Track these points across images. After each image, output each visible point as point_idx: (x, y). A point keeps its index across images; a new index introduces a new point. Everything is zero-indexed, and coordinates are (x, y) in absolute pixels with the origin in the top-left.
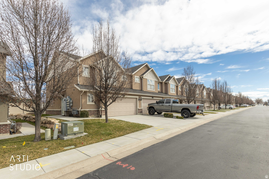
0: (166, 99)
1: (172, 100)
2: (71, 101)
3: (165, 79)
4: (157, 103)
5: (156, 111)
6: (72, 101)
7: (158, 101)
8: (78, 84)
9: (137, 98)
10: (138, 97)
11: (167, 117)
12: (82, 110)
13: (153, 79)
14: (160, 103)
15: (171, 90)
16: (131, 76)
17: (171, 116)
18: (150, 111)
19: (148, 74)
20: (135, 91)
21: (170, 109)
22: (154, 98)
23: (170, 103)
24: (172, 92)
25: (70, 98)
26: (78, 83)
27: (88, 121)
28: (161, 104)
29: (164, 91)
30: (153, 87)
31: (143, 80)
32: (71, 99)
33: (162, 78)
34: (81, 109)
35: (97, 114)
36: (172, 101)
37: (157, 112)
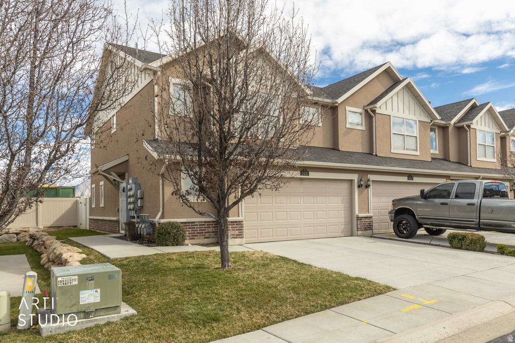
0: (457, 183)
1: (480, 185)
2: (139, 192)
3: (455, 115)
4: (424, 196)
5: (420, 226)
6: (143, 193)
7: (427, 189)
8: (156, 140)
9: (351, 181)
10: (355, 177)
11: (460, 248)
12: (162, 221)
13: (412, 117)
14: (435, 197)
15: (480, 150)
16: (334, 109)
17: (479, 246)
18: (400, 222)
19: (395, 98)
20: (349, 156)
21: (474, 216)
22: (416, 180)
23: (471, 195)
24: (484, 159)
25: (135, 184)
26: (156, 137)
27: (169, 259)
28: (438, 201)
29: (453, 156)
30: (411, 143)
31: (377, 121)
32: (138, 186)
33: (446, 111)
34: (162, 217)
35: (213, 234)
36: (479, 191)
37: (427, 229)
